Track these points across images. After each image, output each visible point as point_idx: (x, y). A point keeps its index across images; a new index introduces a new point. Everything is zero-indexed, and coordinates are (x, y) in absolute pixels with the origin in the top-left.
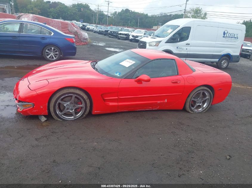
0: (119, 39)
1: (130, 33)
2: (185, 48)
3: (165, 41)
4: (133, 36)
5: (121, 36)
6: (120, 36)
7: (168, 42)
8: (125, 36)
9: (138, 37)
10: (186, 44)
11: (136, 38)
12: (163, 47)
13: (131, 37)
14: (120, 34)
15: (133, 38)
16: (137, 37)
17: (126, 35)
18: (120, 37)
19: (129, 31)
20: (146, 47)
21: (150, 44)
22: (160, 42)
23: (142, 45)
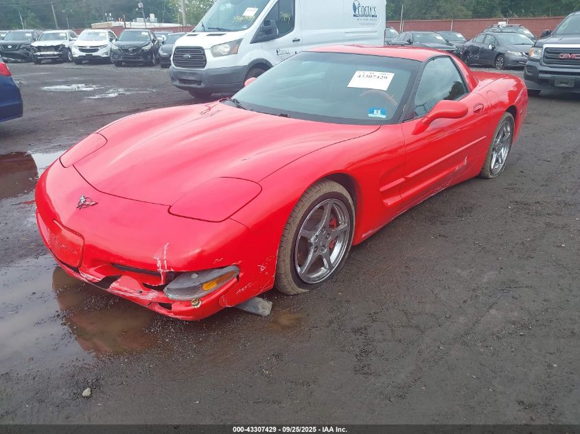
0: (38, 62)
1: (67, 44)
2: (292, 50)
3: (251, 38)
4: (82, 49)
5: (42, 53)
6: (39, 53)
7: (256, 40)
8: (56, 53)
9: (97, 50)
10: (294, 41)
11: (94, 54)
12: (250, 53)
13: (77, 53)
14: (40, 48)
15: (84, 54)
16: (95, 49)
17: (56, 48)
18: (41, 55)
19: (62, 38)
20: (206, 61)
21: (214, 51)
22: (239, 42)
23: (190, 58)
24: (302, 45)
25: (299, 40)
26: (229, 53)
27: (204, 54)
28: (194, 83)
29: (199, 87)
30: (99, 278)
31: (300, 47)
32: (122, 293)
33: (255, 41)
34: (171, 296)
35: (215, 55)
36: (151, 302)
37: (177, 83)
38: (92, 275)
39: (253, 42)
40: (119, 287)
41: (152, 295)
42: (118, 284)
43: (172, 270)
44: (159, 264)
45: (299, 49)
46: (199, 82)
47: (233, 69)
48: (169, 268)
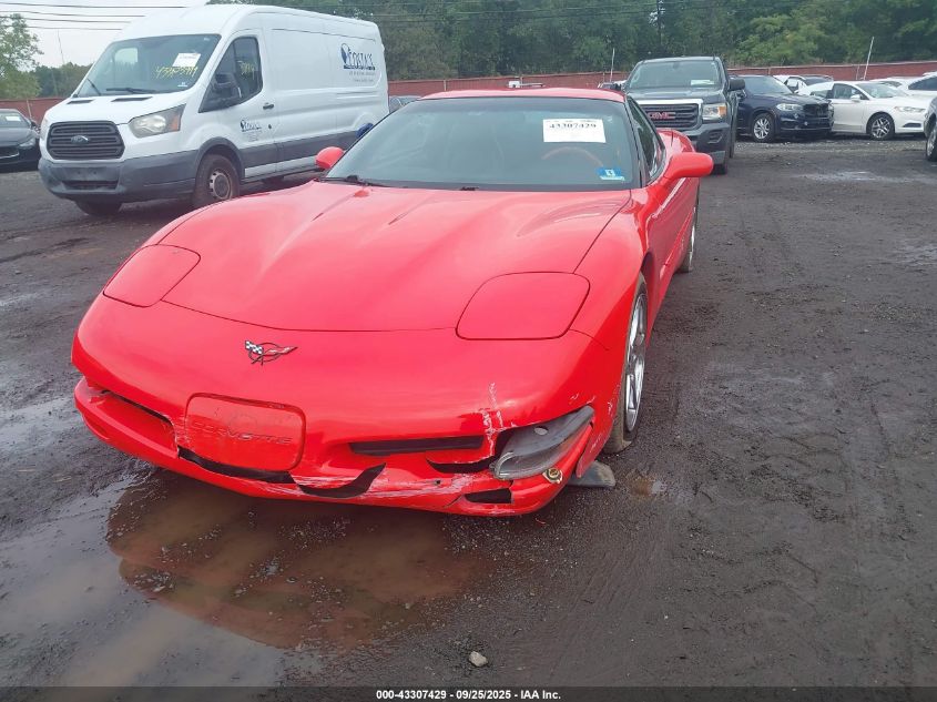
2: (263, 123)
3: (198, 104)
7: (207, 107)
10: (265, 108)
20: (122, 144)
21: (137, 128)
22: (179, 110)
23: (89, 142)
24: (278, 114)
25: (272, 106)
26: (165, 130)
27: (117, 133)
28: (98, 187)
29: (112, 191)
30: (350, 476)
31: (276, 118)
32: (395, 494)
33: (205, 109)
34: (504, 475)
35: (140, 134)
36: (457, 496)
37: (62, 189)
38: (329, 476)
39: (203, 110)
40: (390, 485)
41: (460, 483)
42: (386, 480)
43: (513, 426)
44: (487, 420)
45: (273, 121)
46: (113, 184)
47: (179, 155)
48: (506, 424)
